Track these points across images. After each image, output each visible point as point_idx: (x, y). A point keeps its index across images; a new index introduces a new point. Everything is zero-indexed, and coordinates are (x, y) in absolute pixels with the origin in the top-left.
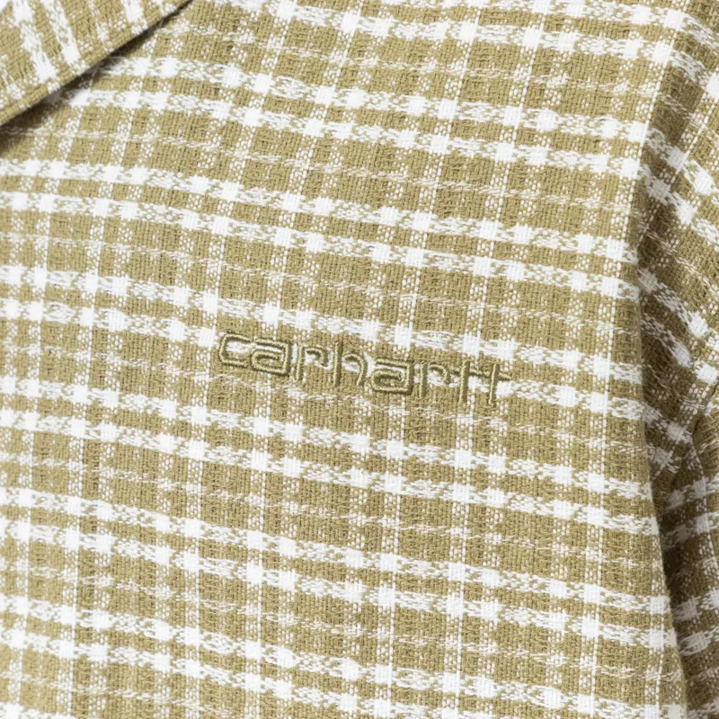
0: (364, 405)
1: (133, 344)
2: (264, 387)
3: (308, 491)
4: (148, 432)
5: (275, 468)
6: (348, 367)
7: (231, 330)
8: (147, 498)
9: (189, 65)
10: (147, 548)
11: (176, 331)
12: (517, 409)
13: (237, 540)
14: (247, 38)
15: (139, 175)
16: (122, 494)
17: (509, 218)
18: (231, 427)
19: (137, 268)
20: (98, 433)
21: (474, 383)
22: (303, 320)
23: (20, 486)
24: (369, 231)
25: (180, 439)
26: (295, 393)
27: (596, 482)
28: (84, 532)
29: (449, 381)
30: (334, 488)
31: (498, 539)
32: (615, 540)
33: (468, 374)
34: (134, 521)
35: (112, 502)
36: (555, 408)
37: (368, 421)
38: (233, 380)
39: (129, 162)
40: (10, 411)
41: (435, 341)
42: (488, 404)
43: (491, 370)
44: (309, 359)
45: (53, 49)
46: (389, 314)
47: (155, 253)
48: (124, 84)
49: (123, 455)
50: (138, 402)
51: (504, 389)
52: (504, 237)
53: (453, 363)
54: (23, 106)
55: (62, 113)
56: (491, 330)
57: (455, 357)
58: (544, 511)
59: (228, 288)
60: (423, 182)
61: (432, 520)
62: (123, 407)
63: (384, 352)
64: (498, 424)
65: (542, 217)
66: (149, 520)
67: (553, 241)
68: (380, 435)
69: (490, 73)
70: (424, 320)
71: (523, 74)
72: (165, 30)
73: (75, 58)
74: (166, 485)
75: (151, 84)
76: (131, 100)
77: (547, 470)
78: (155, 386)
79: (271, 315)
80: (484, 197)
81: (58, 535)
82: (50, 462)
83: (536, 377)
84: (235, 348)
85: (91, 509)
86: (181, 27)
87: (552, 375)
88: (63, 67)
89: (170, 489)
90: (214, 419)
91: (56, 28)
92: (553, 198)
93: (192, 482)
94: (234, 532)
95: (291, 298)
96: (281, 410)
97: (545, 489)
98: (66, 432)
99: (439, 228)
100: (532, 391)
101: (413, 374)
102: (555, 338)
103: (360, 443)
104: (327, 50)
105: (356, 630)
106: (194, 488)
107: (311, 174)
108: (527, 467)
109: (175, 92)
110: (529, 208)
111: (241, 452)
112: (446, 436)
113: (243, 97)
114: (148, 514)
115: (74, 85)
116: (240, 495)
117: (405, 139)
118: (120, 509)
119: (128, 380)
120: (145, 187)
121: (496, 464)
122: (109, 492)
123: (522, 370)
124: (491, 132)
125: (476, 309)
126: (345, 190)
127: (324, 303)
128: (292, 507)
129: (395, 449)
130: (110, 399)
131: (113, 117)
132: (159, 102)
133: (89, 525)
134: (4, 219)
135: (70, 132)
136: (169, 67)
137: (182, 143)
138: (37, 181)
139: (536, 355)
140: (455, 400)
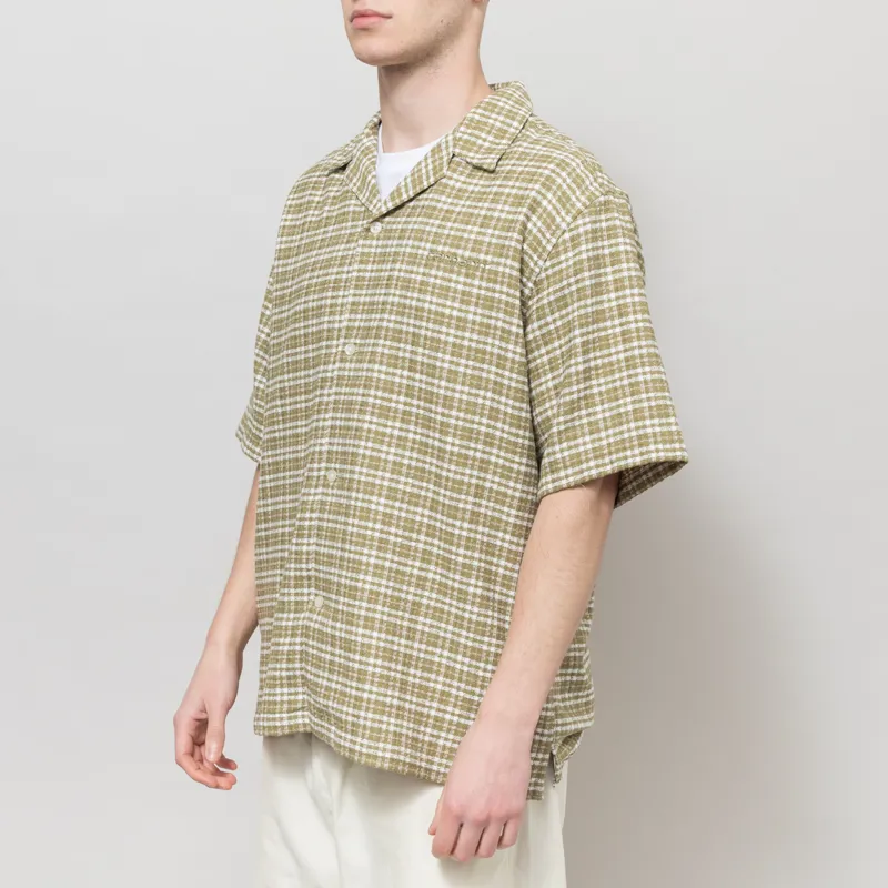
0: (456, 268)
1: (411, 255)
3: (441, 287)
4: (410, 274)
5: (435, 282)
6: (454, 260)
7: (431, 251)
8: (407, 289)
9: (435, 195)
10: (405, 300)
11: (420, 252)
12: (490, 271)
13: (424, 298)
14: (448, 190)
15: (420, 219)
17: (495, 229)
18: (427, 272)
19: (415, 238)
20: (400, 274)
21: (481, 265)
23: (382, 288)
24: (464, 231)
25: (416, 275)
26: (442, 265)
27: (505, 289)
29: (476, 264)
30: (447, 287)
31: (482, 302)
33: (480, 263)
34: (404, 294)
35: (400, 290)
36: (498, 272)
37: (457, 272)
38: (430, 262)
39: (418, 216)
40: (384, 272)
41: (474, 255)
42: (484, 270)
43: (485, 262)
44: (446, 258)
45: (407, 191)
46: (465, 248)
48: (422, 199)
49: (404, 279)
50: (409, 267)
51: (487, 267)
52: (493, 233)
53: (477, 261)
56: (487, 253)
57: (478, 259)
58: (493, 296)
59: (433, 242)
60: (478, 220)
61: (468, 296)
62: (406, 269)
63: (462, 257)
64: (485, 275)
66: (407, 294)
68: (459, 275)
69: (497, 198)
70: (473, 250)
71: (504, 198)
72: (430, 188)
73: (411, 194)
74: (412, 285)
75: (426, 199)
76: (422, 203)
77: (494, 286)
78: (414, 264)
79: (440, 248)
80: (490, 224)
81: (388, 298)
82: (389, 282)
83: (495, 264)
84: (431, 255)
85: (395, 292)
86: (434, 187)
88: (409, 196)
90: (424, 271)
94: (424, 296)
95: (445, 244)
96: (438, 268)
97: (494, 291)
98: (394, 275)
99: (479, 230)
100: (494, 267)
101: (468, 262)
102: (500, 255)
103: (454, 277)
104: (465, 193)
105: (447, 320)
106: (417, 286)
107: (455, 219)
108: (490, 285)
111: (428, 278)
112: (473, 276)
113: (445, 203)
114: (407, 292)
115: (411, 200)
116: (426, 288)
117: (476, 212)
119: (408, 263)
120: (421, 222)
121: (484, 284)
122: (400, 288)
124: (494, 210)
125: (484, 248)
126: (462, 222)
127: (452, 245)
128: (437, 291)
129: (462, 279)
130: (404, 267)
131: (417, 207)
132: (427, 203)
133: (395, 295)
134: (391, 231)
135: (408, 211)
136: (430, 196)
137: (430, 212)
138: (399, 222)
139: (495, 259)
140: (477, 269)
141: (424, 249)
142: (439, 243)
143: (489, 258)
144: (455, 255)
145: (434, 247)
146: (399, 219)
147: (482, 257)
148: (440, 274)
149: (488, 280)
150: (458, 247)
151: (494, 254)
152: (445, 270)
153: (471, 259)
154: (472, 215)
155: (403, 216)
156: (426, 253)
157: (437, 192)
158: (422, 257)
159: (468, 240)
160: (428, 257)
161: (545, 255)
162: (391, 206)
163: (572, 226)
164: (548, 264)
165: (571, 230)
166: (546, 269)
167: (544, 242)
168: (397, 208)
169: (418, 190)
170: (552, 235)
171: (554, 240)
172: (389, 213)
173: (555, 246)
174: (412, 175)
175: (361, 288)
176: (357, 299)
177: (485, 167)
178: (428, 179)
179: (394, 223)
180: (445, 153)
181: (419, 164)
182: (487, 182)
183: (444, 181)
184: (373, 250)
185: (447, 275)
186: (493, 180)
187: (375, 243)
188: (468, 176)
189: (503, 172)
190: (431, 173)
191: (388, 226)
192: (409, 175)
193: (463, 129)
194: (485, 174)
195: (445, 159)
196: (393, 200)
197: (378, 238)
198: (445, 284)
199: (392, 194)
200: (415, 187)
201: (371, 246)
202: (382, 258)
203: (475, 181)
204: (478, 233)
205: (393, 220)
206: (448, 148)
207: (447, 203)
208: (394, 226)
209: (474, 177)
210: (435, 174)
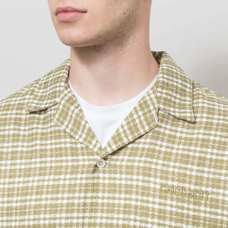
1: (143, 188)
3: (177, 214)
4: (147, 203)
5: (171, 210)
6: (183, 192)
7: (162, 185)
8: (147, 215)
9: (152, 140)
10: (146, 224)
11: (152, 185)
12: (212, 200)
13: (164, 223)
14: (161, 136)
15: (143, 159)
16: (142, 215)
17: (210, 167)
18: (163, 202)
19: (144, 174)
20: (137, 203)
21: (204, 195)
22: (175, 184)
23: (120, 214)
24: (186, 169)
25: (153, 205)
26: (175, 196)
28: (134, 222)
29: (200, 195)
30: (181, 213)
31: (208, 223)
33: (203, 193)
34: (144, 220)
35: (140, 216)
36: (219, 200)
37: (187, 201)
38: (163, 194)
39: (141, 156)
40: (117, 200)
41: (198, 188)
42: (207, 199)
43: (207, 193)
44: (177, 190)
45: (127, 137)
46: (190, 183)
47: (147, 172)
48: (139, 143)
49: (142, 208)
50: (145, 198)
51: (209, 196)
52: (209, 170)
53: (201, 192)
54: (121, 146)
55: (126, 148)
56: (207, 186)
57: (201, 191)
58: (216, 218)
59: (161, 178)
60: (195, 161)
61: (197, 219)
62: (142, 199)
63: (189, 189)
64: (208, 202)
65: (215, 167)
66: (147, 219)
67: (218, 171)
68: (189, 204)
69: (205, 143)
70: (196, 184)
71: (211, 144)
72: (147, 134)
73: (131, 138)
74: (151, 213)
75: (145, 143)
76: (141, 146)
77: (217, 210)
78: (148, 195)
79: (170, 183)
80: (205, 164)
81: (129, 222)
82: (127, 209)
83: (215, 194)
84: (163, 188)
85: (136, 217)
86: (150, 134)
87: (218, 194)
88: (129, 140)
89: (152, 213)
90: (160, 201)
91: (127, 133)
92: (217, 164)
93: (156, 212)
94: (164, 221)
95: (173, 180)
96: (172, 199)
97: (216, 214)
98: (131, 203)
99: (198, 169)
100: (214, 196)
101: (194, 193)
102: (219, 187)
103: (186, 205)
104: (175, 139)
106: (156, 213)
107: (175, 159)
108: (213, 210)
109: (150, 145)
110: (213, 166)
111: (165, 207)
112: (199, 204)
113: (161, 146)
114: (147, 218)
116: (165, 215)
117: (191, 154)
118: (141, 217)
119: (143, 194)
120: (144, 161)
121: (208, 209)
122: (139, 214)
123: (213, 193)
124: (206, 153)
125: (205, 182)
126: (181, 162)
127: (179, 181)
128: (174, 217)
129: (191, 206)
130: (139, 197)
131: (137, 149)
132: (147, 146)
133: (135, 220)
134: (115, 166)
135: (128, 151)
136: (148, 140)
137: (151, 153)
138: (122, 160)
139: (215, 190)
140: (201, 198)
141: (155, 183)
142: (167, 179)
143: (209, 189)
144: (183, 188)
145: (164, 182)
146: (120, 157)
147: (204, 189)
148: (174, 203)
149: (211, 206)
150: (184, 182)
151: (213, 186)
152: (178, 200)
153: (196, 191)
154: (188, 156)
155: (125, 154)
156: (158, 187)
157: (152, 138)
158: (155, 190)
159: (191, 176)
160: (161, 190)
162: (114, 147)
168: (120, 149)
169: (136, 135)
172: (114, 153)
174: (128, 123)
175: (96, 211)
176: (92, 221)
177: (188, 119)
178: (143, 127)
179: (117, 160)
180: (152, 107)
181: (131, 115)
182: (190, 131)
183: (157, 129)
184: (101, 181)
185: (180, 204)
186: (194, 128)
187: (101, 175)
188: (172, 125)
189: (201, 123)
190: (145, 123)
191: (112, 163)
192: (124, 123)
193: (159, 89)
194: (186, 124)
195: (154, 112)
196: (116, 143)
197: (104, 172)
198: (180, 211)
199: (113, 138)
200: (132, 133)
201: (98, 178)
202: (112, 188)
203: (179, 129)
204: (198, 171)
205: (114, 157)
206: (153, 104)
207: (163, 146)
208: (118, 163)
209: (177, 126)
210: (148, 124)
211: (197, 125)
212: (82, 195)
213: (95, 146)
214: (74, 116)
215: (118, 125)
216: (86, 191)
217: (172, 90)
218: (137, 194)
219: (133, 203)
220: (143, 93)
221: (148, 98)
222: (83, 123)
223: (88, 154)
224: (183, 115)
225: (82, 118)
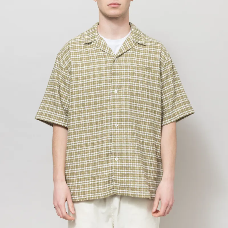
1: (131, 66)
2: (140, 69)
5: (141, 73)
7: (137, 65)
10: (133, 78)
12: (153, 70)
14: (135, 50)
18: (138, 71)
23: (124, 75)
24: (145, 60)
25: (135, 72)
26: (142, 69)
27: (158, 74)
31: (152, 78)
32: (159, 78)
38: (138, 68)
39: (129, 56)
40: (123, 71)
41: (149, 66)
46: (146, 65)
48: (128, 52)
49: (131, 73)
50: (132, 70)
52: (152, 61)
58: (155, 76)
60: (147, 58)
61: (149, 77)
63: (146, 67)
66: (133, 76)
67: (155, 61)
69: (150, 52)
71: (152, 52)
72: (131, 49)
74: (134, 74)
75: (130, 52)
76: (129, 53)
77: (155, 74)
79: (140, 65)
80: (151, 59)
82: (126, 74)
84: (138, 66)
88: (125, 51)
91: (124, 49)
92: (155, 59)
93: (136, 74)
94: (139, 77)
95: (141, 64)
96: (141, 70)
100: (154, 69)
103: (145, 72)
104: (140, 51)
105: (145, 83)
107: (141, 57)
110: (153, 59)
112: (150, 72)
116: (139, 75)
119: (131, 68)
120: (131, 58)
122: (131, 75)
124: (151, 55)
126: (143, 58)
128: (142, 75)
129: (147, 72)
130: (130, 70)
131: (128, 54)
132: (131, 53)
133: (129, 77)
134: (120, 60)
135: (125, 55)
136: (131, 51)
137: (133, 55)
138: (123, 58)
139: (154, 67)
140: (150, 70)
141: (135, 65)
142: (139, 63)
143: (153, 67)
144: (144, 66)
145: (138, 64)
146: (122, 57)
147: (151, 67)
148: (142, 71)
149: (153, 73)
150: (145, 64)
151: (154, 66)
152: (143, 70)
153: (148, 67)
154: (145, 56)
155: (123, 56)
156: (136, 66)
157: (133, 50)
158: (135, 67)
159: (146, 63)
160: (137, 67)
161: (163, 66)
162: (120, 54)
163: (168, 59)
164: (164, 68)
165: (168, 60)
166: (163, 70)
167: (163, 63)
168: (122, 54)
170: (165, 61)
171: (165, 63)
173: (165, 64)
174: (124, 45)
175: (115, 75)
176: (114, 78)
177: (144, 44)
178: (129, 47)
179: (121, 58)
180: (131, 40)
181: (124, 43)
182: (145, 48)
183: (134, 47)
184: (116, 65)
185: (144, 71)
186: (146, 47)
187: (116, 63)
188: (138, 46)
189: (148, 46)
190: (129, 45)
191: (119, 59)
192: (123, 45)
193: (133, 34)
194: (143, 46)
195: (132, 42)
196: (120, 52)
197: (117, 62)
198: (144, 74)
199: (119, 50)
200: (126, 49)
201: (115, 64)
202: (120, 67)
203: (141, 48)
204: (149, 61)
205: (120, 57)
206: (132, 39)
207: (136, 53)
208: (121, 59)
209: (140, 47)
210: (131, 46)
211: (147, 47)
212: (110, 70)
213: (113, 54)
214: (103, 44)
215: (120, 46)
216: (111, 69)
217: (137, 35)
218: (129, 68)
219: (128, 71)
220: (127, 36)
221: (130, 37)
222: (107, 46)
223: (110, 57)
224: (142, 43)
225: (106, 44)
